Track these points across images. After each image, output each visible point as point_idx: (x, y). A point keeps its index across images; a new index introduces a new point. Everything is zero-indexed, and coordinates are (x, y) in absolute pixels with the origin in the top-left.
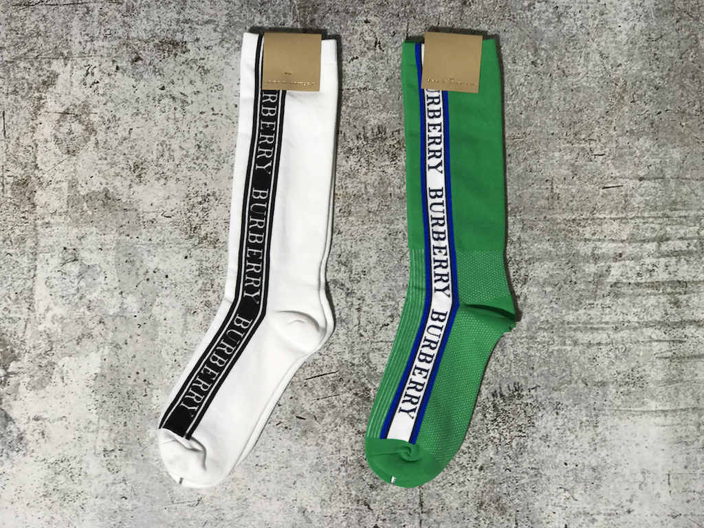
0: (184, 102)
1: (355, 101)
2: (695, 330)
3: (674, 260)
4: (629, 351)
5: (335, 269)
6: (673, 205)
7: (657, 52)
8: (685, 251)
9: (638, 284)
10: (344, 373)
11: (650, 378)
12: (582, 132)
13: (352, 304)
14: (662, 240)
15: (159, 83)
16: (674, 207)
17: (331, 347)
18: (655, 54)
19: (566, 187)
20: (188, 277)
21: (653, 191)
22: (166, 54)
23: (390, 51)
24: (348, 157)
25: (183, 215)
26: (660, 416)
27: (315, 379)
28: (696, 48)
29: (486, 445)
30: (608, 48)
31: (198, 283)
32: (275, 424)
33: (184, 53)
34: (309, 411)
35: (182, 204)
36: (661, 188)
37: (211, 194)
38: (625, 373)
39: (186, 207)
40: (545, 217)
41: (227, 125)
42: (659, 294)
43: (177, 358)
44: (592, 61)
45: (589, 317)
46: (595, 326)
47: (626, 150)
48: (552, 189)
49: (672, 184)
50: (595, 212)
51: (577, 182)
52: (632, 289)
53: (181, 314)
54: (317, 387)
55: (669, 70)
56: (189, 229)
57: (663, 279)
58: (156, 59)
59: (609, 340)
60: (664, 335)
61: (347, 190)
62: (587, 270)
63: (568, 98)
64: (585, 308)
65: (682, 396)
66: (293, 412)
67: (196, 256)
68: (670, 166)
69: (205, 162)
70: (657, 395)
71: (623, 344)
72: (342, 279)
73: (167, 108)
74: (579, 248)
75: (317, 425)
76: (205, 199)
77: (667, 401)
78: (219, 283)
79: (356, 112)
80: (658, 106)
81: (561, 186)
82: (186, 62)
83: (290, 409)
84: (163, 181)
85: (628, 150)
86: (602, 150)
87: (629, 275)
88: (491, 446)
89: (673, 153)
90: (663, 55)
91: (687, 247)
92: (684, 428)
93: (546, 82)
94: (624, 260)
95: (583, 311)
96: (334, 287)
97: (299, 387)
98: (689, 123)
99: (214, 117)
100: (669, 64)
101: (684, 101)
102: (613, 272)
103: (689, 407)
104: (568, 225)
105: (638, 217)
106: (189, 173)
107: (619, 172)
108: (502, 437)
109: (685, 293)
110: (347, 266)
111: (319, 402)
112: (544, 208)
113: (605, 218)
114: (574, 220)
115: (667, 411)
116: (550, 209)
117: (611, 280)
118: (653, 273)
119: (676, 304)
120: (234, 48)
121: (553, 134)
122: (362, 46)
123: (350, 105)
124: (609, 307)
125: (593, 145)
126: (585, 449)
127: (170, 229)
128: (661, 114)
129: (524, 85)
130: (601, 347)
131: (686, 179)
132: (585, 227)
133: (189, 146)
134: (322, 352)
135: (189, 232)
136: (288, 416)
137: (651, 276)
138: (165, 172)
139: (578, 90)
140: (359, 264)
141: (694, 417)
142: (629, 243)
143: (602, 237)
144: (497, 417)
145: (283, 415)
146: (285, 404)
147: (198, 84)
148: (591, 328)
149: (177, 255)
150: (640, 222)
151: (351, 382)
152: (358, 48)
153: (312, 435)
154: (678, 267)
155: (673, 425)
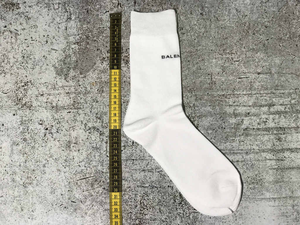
0: (17, 34)
1: (107, 34)
2: (290, 154)
3: (277, 116)
4: (254, 165)
5: (95, 121)
6: (276, 87)
7: (266, 9)
8: (284, 111)
9: (258, 129)
10: (98, 177)
11: (265, 180)
12: (227, 49)
13: (103, 140)
14: (271, 105)
15: (4, 24)
16: (277, 88)
17: (91, 163)
18: (265, 10)
19: (219, 78)
20: (15, 125)
21: (265, 80)
22: (8, 10)
23: (126, 8)
24: (102, 62)
25: (14, 92)
26: (271, 201)
27: (82, 180)
28: (287, 6)
29: (176, 217)
30: (240, 7)
31: (20, 128)
32: (59, 205)
33: (18, 9)
34: (78, 198)
35: (13, 87)
36: (270, 78)
37: (29, 81)
38: (252, 177)
39: (15, 88)
40: (208, 94)
41: (39, 46)
42: (270, 134)
43: (6, 169)
44: (232, 13)
45: (232, 147)
46: (235, 152)
47: (251, 59)
48: (212, 78)
49: (276, 76)
50: (235, 91)
51: (225, 75)
52: (255, 132)
53: (10, 145)
54: (83, 184)
55: (272, 18)
56: (16, 100)
57: (271, 126)
58: (3, 12)
59: (243, 159)
60: (273, 157)
61: (101, 79)
62: (231, 121)
63: (219, 32)
64: (230, 142)
65: (284, 190)
66: (69, 199)
67: (20, 114)
68: (274, 67)
69: (27, 65)
70: (270, 189)
71: (251, 161)
72: (98, 126)
73: (7, 38)
74: (226, 110)
75: (82, 206)
76: (26, 84)
77: (275, 193)
78: (32, 129)
79: (107, 39)
80: (267, 36)
81: (216, 77)
82: (18, 14)
83: (68, 197)
84: (3, 75)
85: (252, 58)
86: (238, 58)
87: (253, 124)
88: (179, 218)
89: (276, 60)
90: (269, 10)
91: (285, 109)
92: (285, 208)
93: (208, 23)
94: (251, 116)
95: (229, 143)
96: (94, 131)
97: (73, 185)
98: (284, 44)
99: (32, 42)
100: (272, 15)
101: (281, 33)
102: (245, 122)
103: (288, 196)
104: (220, 98)
105: (257, 93)
106: (18, 71)
107: (247, 70)
108: (185, 213)
109: (284, 134)
110: (101, 119)
111: (83, 193)
112: (207, 89)
113: (240, 94)
114: (223, 95)
115: (275, 198)
116: (210, 89)
117: (243, 127)
118: (266, 123)
119: (279, 139)
120: (44, 6)
121: (212, 50)
122: (111, 5)
123: (104, 35)
124: (243, 141)
125: (233, 56)
126: (231, 219)
127: (6, 100)
128: (269, 40)
129: (196, 25)
130: (239, 163)
131: (283, 73)
132: (229, 99)
133: (18, 56)
134: (86, 165)
135: (16, 102)
136: (67, 201)
137: (265, 124)
138: (5, 70)
139: (225, 28)
140: (107, 118)
141: (291, 202)
142: (253, 107)
143: (239, 104)
144: (182, 201)
145: (64, 200)
146: (65, 194)
147: (25, 24)
148: (233, 153)
149: (9, 114)
150: (259, 96)
151: (102, 182)
152: (109, 7)
153: (79, 211)
154: (280, 120)
155: (279, 206)
